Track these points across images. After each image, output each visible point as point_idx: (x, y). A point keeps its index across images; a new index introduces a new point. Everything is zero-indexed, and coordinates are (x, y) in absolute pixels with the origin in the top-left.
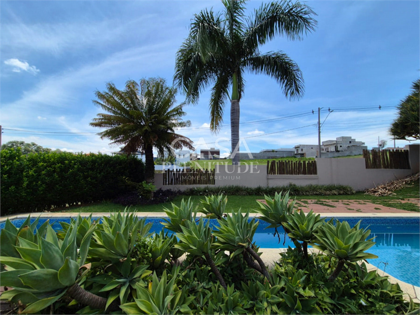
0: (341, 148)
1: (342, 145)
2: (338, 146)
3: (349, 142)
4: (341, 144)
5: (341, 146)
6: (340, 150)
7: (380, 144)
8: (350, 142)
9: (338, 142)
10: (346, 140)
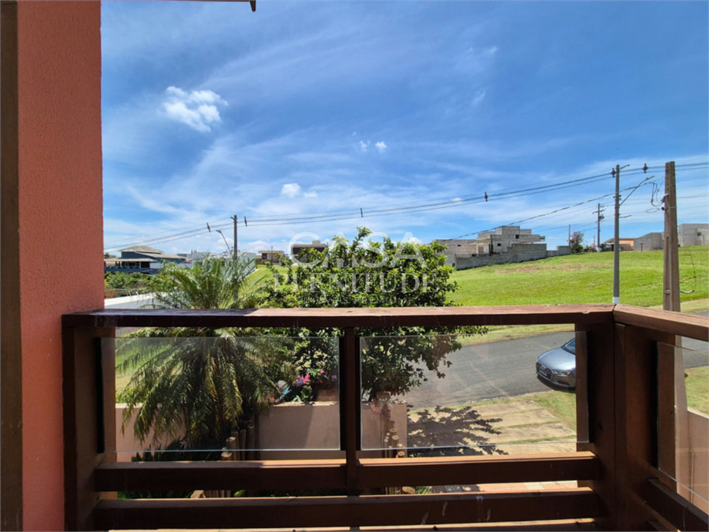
0: (500, 247)
1: (501, 242)
2: (494, 243)
3: (515, 237)
4: (500, 240)
5: (499, 245)
6: (497, 251)
7: (571, 238)
8: (517, 237)
9: (493, 237)
10: (509, 232)
